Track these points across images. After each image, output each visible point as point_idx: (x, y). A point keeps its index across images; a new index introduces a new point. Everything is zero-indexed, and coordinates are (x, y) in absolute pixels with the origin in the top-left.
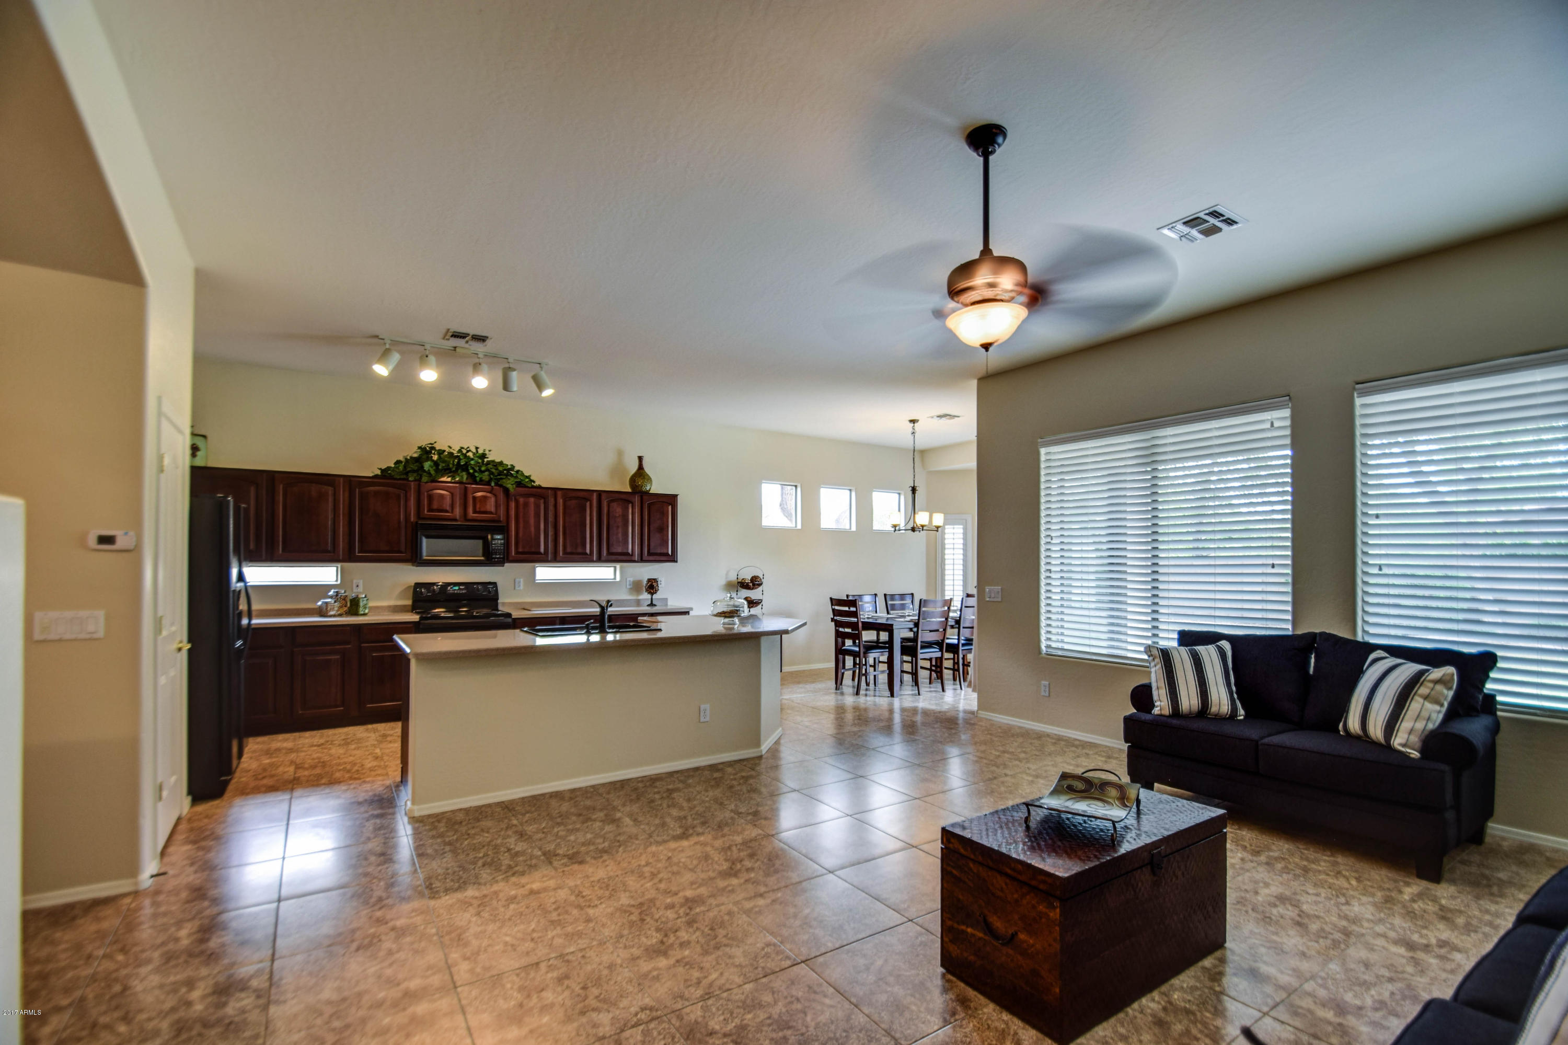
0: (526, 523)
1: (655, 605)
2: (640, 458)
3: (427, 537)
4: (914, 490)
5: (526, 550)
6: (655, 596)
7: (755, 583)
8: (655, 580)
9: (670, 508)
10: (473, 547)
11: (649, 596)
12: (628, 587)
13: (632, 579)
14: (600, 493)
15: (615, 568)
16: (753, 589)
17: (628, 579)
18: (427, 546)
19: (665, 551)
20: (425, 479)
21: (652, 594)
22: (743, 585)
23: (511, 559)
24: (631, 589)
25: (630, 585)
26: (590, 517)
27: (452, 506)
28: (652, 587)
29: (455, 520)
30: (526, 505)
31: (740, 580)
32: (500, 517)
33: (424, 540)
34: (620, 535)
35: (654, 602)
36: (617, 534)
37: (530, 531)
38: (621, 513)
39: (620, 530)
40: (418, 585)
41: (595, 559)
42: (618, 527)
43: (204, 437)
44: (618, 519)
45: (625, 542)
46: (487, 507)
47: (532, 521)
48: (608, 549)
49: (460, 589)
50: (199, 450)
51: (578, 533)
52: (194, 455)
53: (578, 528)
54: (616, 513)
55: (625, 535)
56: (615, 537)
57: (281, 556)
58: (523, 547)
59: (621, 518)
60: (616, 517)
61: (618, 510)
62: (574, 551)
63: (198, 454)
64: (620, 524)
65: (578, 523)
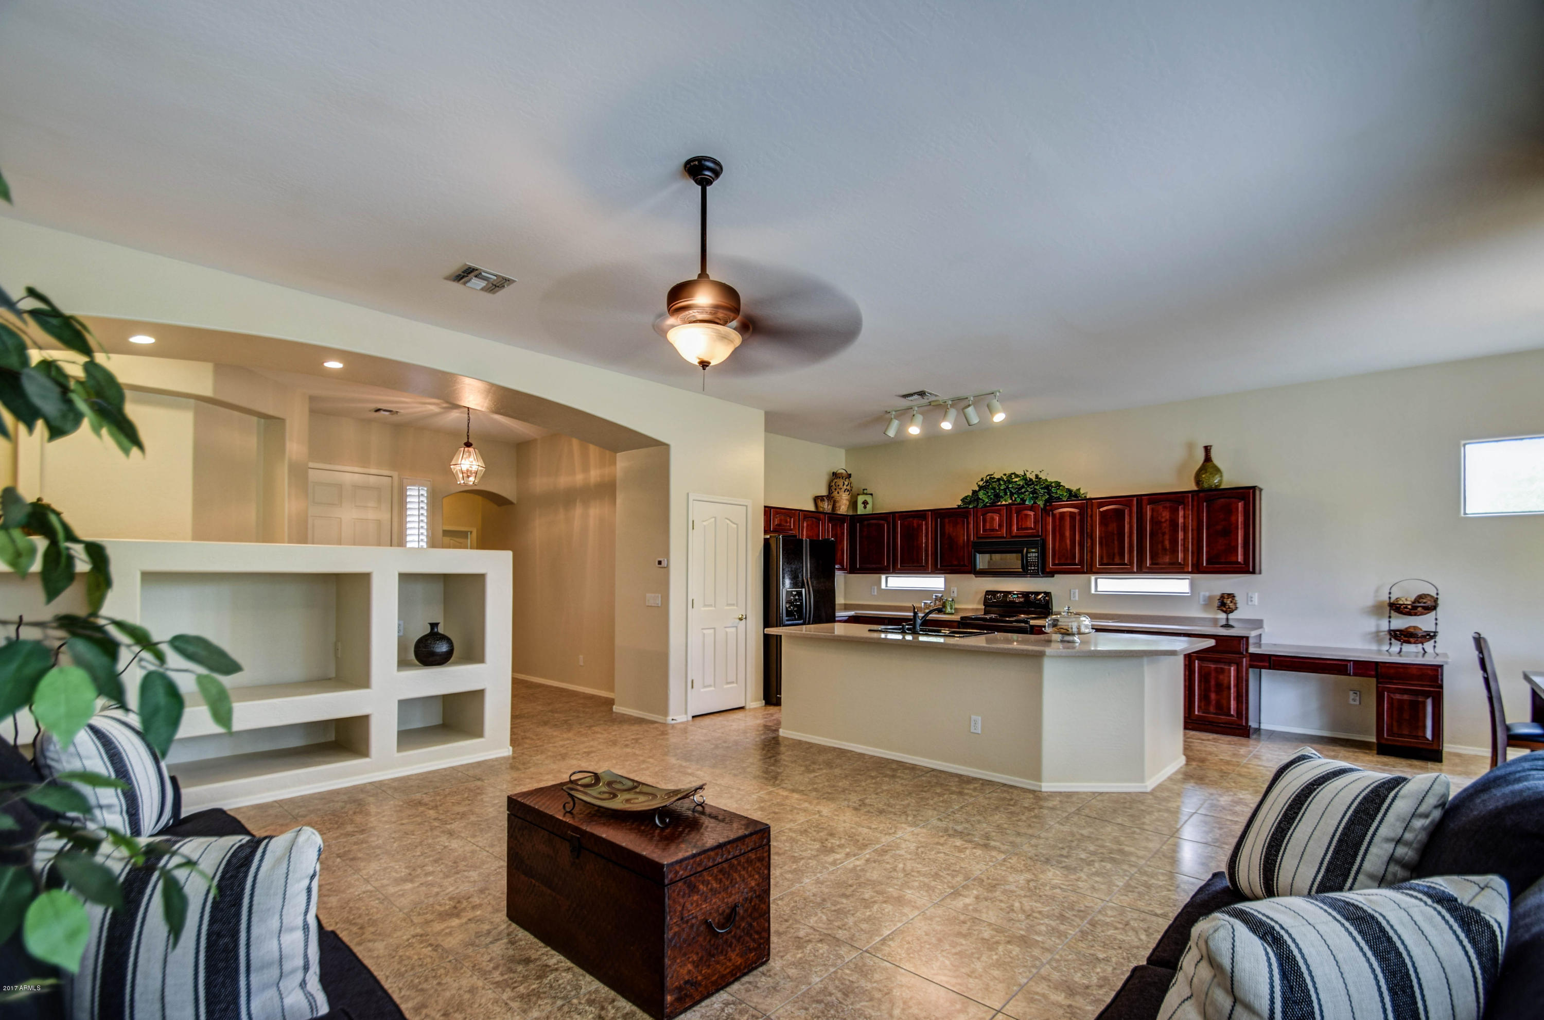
0: (1062, 536)
1: (1232, 627)
2: (1207, 450)
3: (980, 553)
5: (1062, 562)
6: (1231, 616)
8: (1231, 596)
9: (1240, 505)
10: (1013, 561)
11: (1224, 616)
12: (1200, 603)
13: (1207, 594)
14: (1139, 497)
15: (1188, 580)
17: (1202, 594)
18: (982, 561)
19: (1233, 559)
20: (981, 505)
21: (1227, 614)
23: (1048, 570)
24: (1203, 606)
25: (1204, 601)
26: (1129, 524)
27: (1000, 525)
28: (1226, 603)
29: (1003, 537)
30: (1065, 518)
31: (1393, 603)
32: (1038, 531)
33: (978, 555)
34: (1167, 543)
35: (1231, 623)
36: (1163, 542)
37: (1066, 543)
38: (1168, 517)
39: (1167, 537)
40: (988, 593)
41: (1135, 570)
42: (1164, 534)
43: (872, 494)
44: (1164, 525)
45: (1174, 551)
46: (1028, 523)
47: (1068, 534)
48: (1151, 558)
49: (1018, 597)
50: (868, 503)
51: (1116, 542)
52: (865, 507)
53: (1116, 537)
54: (1162, 517)
55: (1174, 541)
56: (1160, 546)
57: (899, 570)
58: (1059, 559)
59: (1168, 523)
60: (1161, 522)
61: (1164, 515)
62: (1111, 562)
63: (868, 506)
64: (1167, 531)
65: (1115, 532)
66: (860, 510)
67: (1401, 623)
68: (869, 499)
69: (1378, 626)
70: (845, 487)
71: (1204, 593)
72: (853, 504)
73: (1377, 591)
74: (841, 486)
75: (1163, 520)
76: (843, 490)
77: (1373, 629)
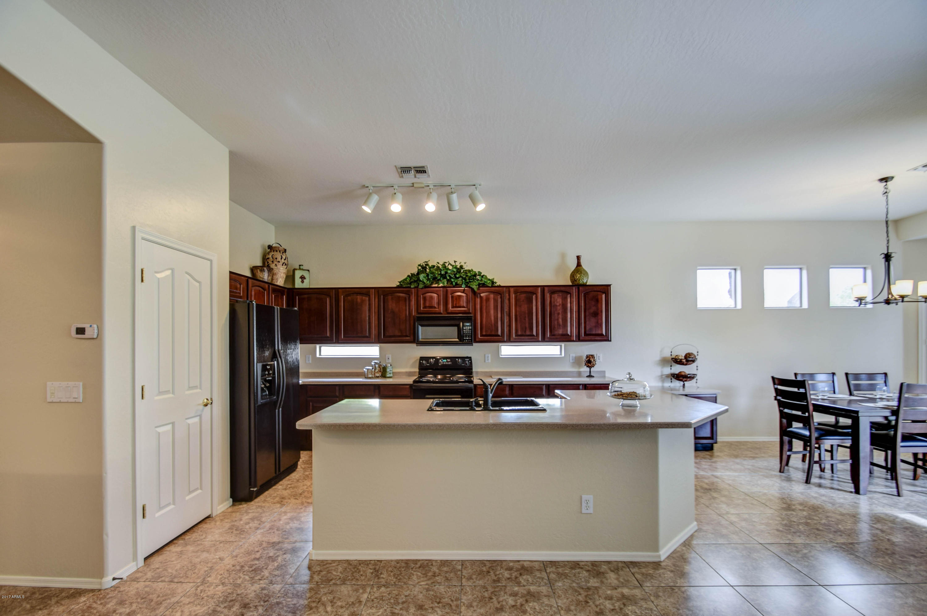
0: (488, 313)
1: (593, 377)
2: (578, 258)
3: (422, 326)
4: (888, 257)
5: (488, 333)
6: (592, 369)
7: (689, 359)
8: (593, 356)
9: (604, 296)
10: (451, 332)
11: (588, 369)
12: (571, 361)
13: (574, 355)
14: (543, 287)
15: (561, 346)
16: (686, 365)
17: (571, 355)
18: (423, 332)
19: (599, 332)
20: (421, 286)
21: (590, 367)
22: (677, 361)
23: (477, 340)
24: (573, 363)
25: (572, 360)
26: (537, 305)
27: (439, 303)
28: (590, 362)
29: (441, 313)
30: (488, 299)
31: (673, 357)
32: (469, 309)
33: (420, 328)
34: (560, 320)
35: (592, 374)
36: (558, 320)
37: (491, 319)
38: (561, 302)
39: (560, 316)
40: (422, 358)
41: (540, 339)
42: (558, 314)
43: (309, 271)
44: (559, 308)
45: (565, 325)
46: (461, 303)
47: (492, 312)
48: (551, 331)
49: (447, 361)
50: (305, 278)
51: (527, 319)
52: (303, 282)
53: (527, 316)
54: (557, 302)
55: (565, 320)
56: (556, 323)
57: (342, 340)
58: (486, 331)
59: (561, 306)
60: (556, 306)
61: (558, 300)
62: (524, 334)
63: (305, 281)
64: (560, 312)
65: (527, 312)
66: (298, 284)
67: (677, 369)
68: (306, 274)
69: (662, 372)
70: (283, 260)
71: (573, 355)
72: (290, 277)
73: (661, 351)
74: (279, 259)
75: (558, 304)
76: (281, 263)
77: (659, 374)
